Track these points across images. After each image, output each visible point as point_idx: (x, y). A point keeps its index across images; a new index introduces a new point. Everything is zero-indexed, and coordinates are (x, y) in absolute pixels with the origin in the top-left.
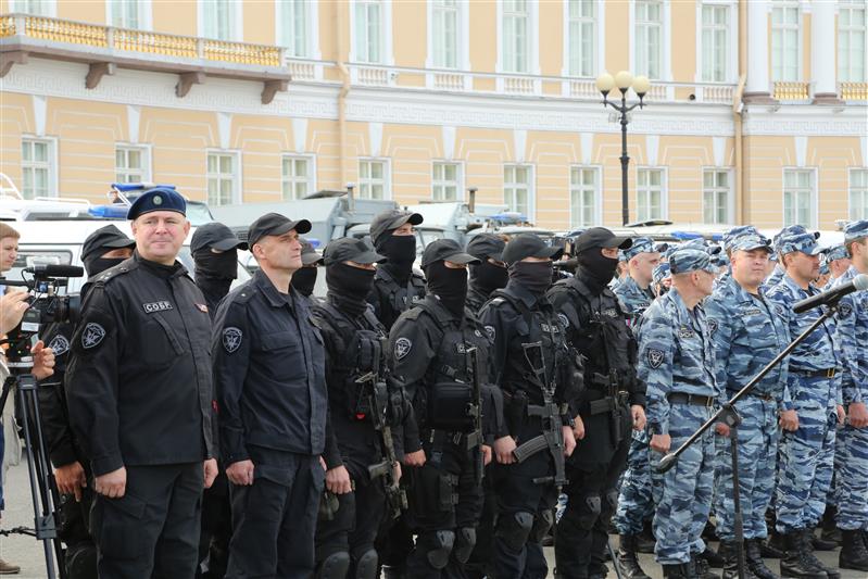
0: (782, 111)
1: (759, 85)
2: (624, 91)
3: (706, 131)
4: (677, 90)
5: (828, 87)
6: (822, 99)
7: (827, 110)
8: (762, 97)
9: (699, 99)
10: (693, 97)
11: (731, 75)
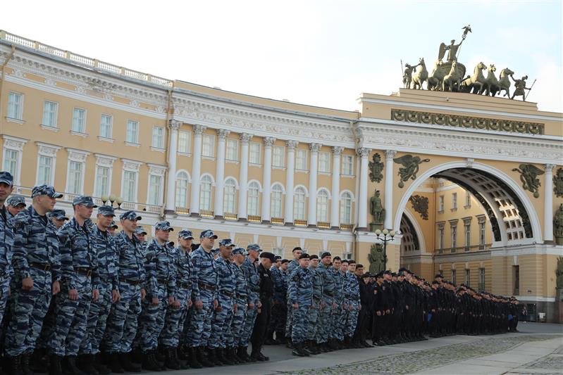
0: (178, 218)
1: (170, 207)
2: (112, 202)
3: (149, 223)
4: (139, 206)
5: (196, 211)
6: (193, 215)
7: (195, 219)
8: (171, 212)
9: (147, 211)
10: (145, 210)
11: (161, 203)
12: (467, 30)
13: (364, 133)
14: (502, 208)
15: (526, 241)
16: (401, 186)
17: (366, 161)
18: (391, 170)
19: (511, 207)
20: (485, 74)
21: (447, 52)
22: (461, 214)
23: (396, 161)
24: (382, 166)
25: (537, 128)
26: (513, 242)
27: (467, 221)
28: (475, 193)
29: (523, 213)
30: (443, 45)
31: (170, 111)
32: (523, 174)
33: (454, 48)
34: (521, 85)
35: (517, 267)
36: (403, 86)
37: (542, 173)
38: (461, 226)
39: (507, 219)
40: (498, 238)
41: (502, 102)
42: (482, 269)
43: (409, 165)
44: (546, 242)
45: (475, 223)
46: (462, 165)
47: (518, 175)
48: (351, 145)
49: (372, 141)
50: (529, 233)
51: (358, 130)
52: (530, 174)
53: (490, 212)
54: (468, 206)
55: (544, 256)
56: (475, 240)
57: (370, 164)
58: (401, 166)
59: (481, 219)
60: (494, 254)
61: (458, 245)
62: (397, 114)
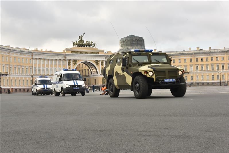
12: (84, 33)
13: (67, 56)
14: (93, 70)
15: (97, 74)
16: (74, 66)
17: (67, 62)
18: (72, 63)
19: (94, 68)
20: (88, 43)
21: (80, 38)
22: (84, 68)
23: (73, 61)
24: (70, 62)
25: (98, 53)
26: (95, 75)
27: (85, 70)
28: (87, 65)
29: (96, 69)
30: (79, 36)
31: (32, 56)
32: (96, 62)
33: (82, 37)
34: (94, 45)
35: (95, 79)
36: (73, 46)
37: (99, 61)
38: (84, 71)
39: (94, 72)
40: (92, 74)
41: (91, 48)
42: (89, 80)
43: (75, 62)
44: (100, 75)
45: (87, 71)
46: (85, 61)
47: (95, 62)
48: (64, 59)
49: (68, 58)
50: (97, 73)
51: (65, 56)
52: (97, 62)
53: (90, 69)
54: (85, 67)
55: (100, 77)
56: (87, 74)
57: (68, 62)
58: (74, 62)
59: (88, 70)
60: (91, 77)
61: (84, 75)
62: (72, 52)
